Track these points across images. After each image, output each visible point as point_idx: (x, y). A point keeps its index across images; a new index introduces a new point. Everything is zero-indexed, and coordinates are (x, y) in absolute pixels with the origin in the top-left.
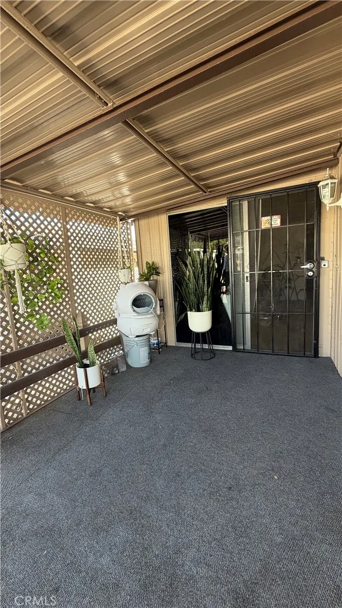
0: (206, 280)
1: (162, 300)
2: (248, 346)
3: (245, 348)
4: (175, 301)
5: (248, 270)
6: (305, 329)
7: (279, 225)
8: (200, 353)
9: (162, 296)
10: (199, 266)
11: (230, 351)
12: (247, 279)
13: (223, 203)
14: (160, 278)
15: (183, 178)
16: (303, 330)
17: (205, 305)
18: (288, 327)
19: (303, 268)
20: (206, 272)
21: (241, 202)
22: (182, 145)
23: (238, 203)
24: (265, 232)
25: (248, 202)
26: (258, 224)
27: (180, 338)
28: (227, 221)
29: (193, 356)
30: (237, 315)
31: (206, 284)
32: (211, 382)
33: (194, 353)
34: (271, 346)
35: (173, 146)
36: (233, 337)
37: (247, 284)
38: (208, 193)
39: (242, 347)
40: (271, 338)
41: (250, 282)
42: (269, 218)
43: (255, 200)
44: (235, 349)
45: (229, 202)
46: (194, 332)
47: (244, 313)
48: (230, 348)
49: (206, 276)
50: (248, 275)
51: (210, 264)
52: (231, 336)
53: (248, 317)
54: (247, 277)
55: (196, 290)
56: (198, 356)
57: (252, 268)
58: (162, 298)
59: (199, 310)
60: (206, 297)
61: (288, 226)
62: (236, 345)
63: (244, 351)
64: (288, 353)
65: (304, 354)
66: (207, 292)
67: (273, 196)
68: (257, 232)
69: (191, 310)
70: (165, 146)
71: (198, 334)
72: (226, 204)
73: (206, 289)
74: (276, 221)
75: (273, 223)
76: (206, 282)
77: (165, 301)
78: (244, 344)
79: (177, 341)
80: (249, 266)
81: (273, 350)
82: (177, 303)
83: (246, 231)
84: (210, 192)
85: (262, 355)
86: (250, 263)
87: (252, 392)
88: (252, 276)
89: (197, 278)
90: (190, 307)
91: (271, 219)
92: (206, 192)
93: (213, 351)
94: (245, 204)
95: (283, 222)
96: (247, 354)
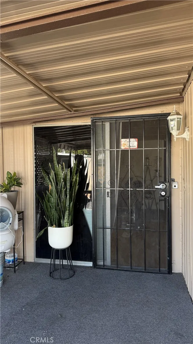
0: (68, 195)
1: (23, 212)
2: (108, 262)
3: (105, 264)
4: (37, 213)
5: (109, 186)
6: (160, 246)
7: (136, 147)
8: (59, 271)
9: (23, 208)
10: (62, 180)
11: (91, 267)
12: (108, 194)
13: (87, 122)
14: (22, 189)
15: (47, 97)
16: (158, 246)
17: (66, 220)
18: (145, 244)
19: (157, 188)
20: (68, 187)
21: (103, 123)
22: (44, 71)
23: (101, 123)
24: (125, 152)
25: (110, 123)
26: (118, 145)
27: (39, 254)
28: (91, 135)
29: (52, 274)
30: (98, 230)
31: (68, 199)
32: (67, 307)
33: (53, 270)
34: (130, 262)
35: (35, 70)
36: (93, 252)
37: (108, 200)
38: (73, 112)
39: (102, 263)
40: (129, 254)
41: (111, 197)
42: (128, 140)
43: (116, 123)
44: (95, 265)
45: (92, 121)
46: (54, 249)
47: (104, 228)
48: (90, 264)
49: (68, 190)
50: (109, 190)
51: (73, 179)
52: (92, 251)
53: (108, 231)
54: (108, 192)
55: (58, 205)
56: (57, 274)
57: (112, 184)
58: (23, 210)
59: (60, 225)
60: (68, 211)
61: (143, 149)
62: (96, 261)
63: (104, 267)
64: (145, 270)
65: (160, 271)
66: (69, 207)
67: (131, 121)
68: (118, 152)
69: (52, 225)
70: (27, 69)
71: (57, 251)
72: (90, 123)
73: (68, 204)
74: (133, 143)
75: (131, 145)
76: (68, 197)
77: (26, 214)
78: (104, 260)
79: (37, 257)
80: (109, 182)
81: (131, 266)
82: (39, 216)
83: (108, 150)
84: (75, 111)
85: (121, 272)
86: (110, 180)
87: (108, 318)
88: (112, 192)
89: (59, 192)
90: (51, 222)
91: (130, 141)
92: (71, 111)
93: (73, 268)
94: (107, 125)
95: (139, 145)
96: (107, 271)
